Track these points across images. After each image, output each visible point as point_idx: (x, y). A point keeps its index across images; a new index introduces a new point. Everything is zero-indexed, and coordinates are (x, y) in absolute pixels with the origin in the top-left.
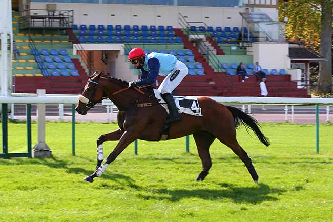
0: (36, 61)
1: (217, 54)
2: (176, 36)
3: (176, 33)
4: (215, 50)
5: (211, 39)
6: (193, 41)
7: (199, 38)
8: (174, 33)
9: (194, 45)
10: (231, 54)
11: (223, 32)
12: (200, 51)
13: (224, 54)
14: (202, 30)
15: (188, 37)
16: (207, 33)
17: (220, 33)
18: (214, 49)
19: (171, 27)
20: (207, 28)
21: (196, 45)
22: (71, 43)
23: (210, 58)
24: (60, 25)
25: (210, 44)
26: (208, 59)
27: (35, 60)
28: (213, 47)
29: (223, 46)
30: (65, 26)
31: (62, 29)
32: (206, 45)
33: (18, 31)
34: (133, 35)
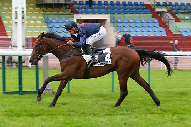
0: (48, 27)
1: (175, 21)
2: (146, 9)
4: (174, 19)
5: (171, 11)
6: (158, 12)
7: (162, 11)
8: (145, 7)
9: (159, 15)
10: (185, 22)
11: (179, 6)
12: (163, 20)
13: (180, 22)
14: (165, 5)
15: (154, 10)
16: (168, 7)
17: (177, 7)
18: (173, 18)
19: (143, 2)
20: (168, 3)
21: (161, 15)
22: (73, 14)
24: (65, 2)
25: (170, 15)
26: (169, 25)
27: (47, 26)
28: (172, 17)
29: (180, 16)
30: (68, 3)
31: (66, 5)
32: (167, 16)
33: (36, 6)
34: (116, 8)
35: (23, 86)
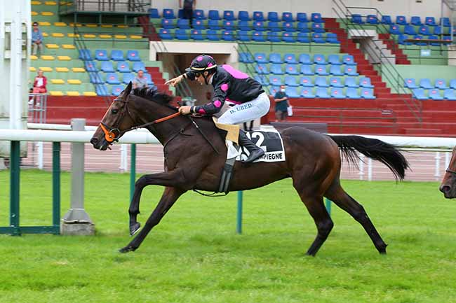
0: (87, 70)
1: (397, 63)
2: (327, 31)
3: (326, 26)
4: (394, 56)
5: (388, 38)
6: (356, 40)
7: (366, 35)
8: (323, 25)
9: (358, 46)
10: (420, 64)
11: (408, 24)
12: (366, 58)
13: (409, 63)
14: (372, 21)
15: (346, 34)
16: (380, 26)
17: (402, 27)
18: (392, 53)
19: (319, 15)
20: (380, 18)
21: (361, 46)
22: (147, 39)
23: (384, 69)
24: (129, 10)
25: (385, 46)
26: (381, 71)
27: (85, 68)
28: (389, 51)
29: (408, 50)
30: (136, 12)
31: (131, 17)
32: (377, 48)
33: (58, 18)
34: (254, 28)
35: (21, 214)
